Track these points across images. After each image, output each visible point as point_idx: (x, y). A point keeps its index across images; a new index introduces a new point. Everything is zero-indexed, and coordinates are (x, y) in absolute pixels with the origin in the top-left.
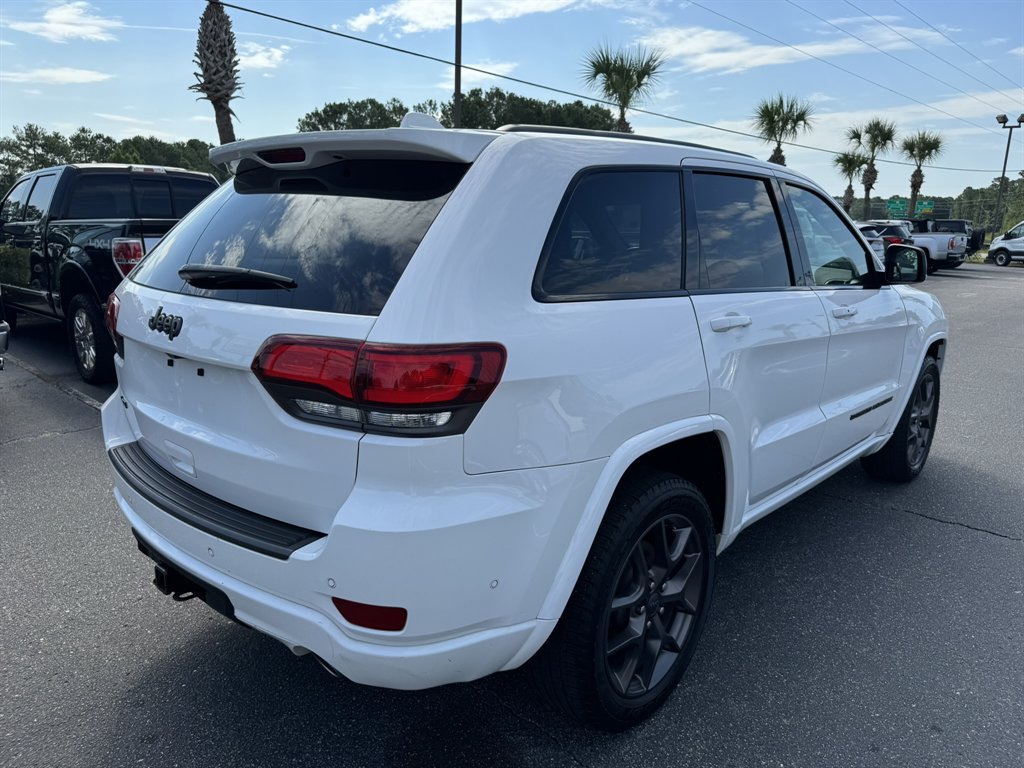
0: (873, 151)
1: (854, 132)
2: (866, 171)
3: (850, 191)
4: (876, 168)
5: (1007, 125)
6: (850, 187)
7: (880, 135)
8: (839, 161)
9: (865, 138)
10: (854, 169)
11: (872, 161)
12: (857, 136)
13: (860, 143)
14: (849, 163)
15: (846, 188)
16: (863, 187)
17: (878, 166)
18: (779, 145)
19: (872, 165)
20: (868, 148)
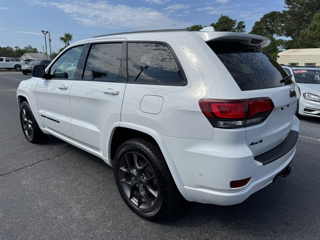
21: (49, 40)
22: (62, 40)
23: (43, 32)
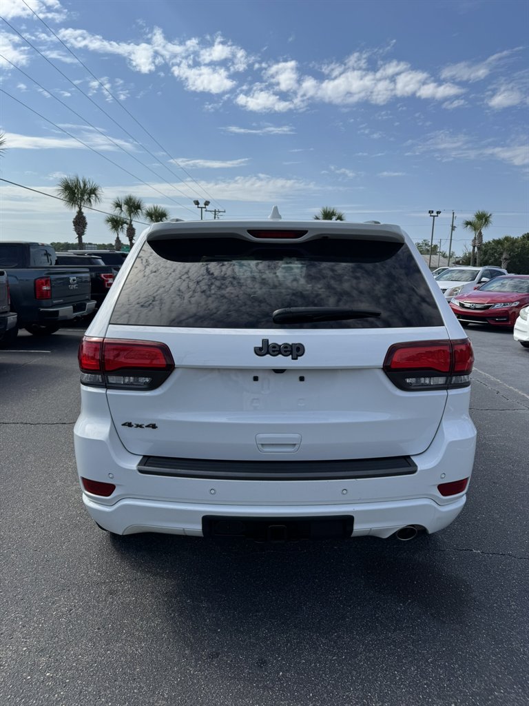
0: (130, 216)
1: (117, 204)
2: (128, 229)
3: (118, 240)
4: (134, 227)
5: (199, 206)
6: (118, 238)
7: (134, 206)
8: (108, 221)
9: (125, 208)
10: (118, 227)
11: (131, 222)
12: (118, 205)
13: (122, 211)
14: (116, 223)
15: (115, 239)
16: (127, 238)
17: (135, 225)
18: (80, 209)
19: (131, 225)
20: (127, 214)
21: (451, 228)
22: (469, 226)
23: (431, 212)
